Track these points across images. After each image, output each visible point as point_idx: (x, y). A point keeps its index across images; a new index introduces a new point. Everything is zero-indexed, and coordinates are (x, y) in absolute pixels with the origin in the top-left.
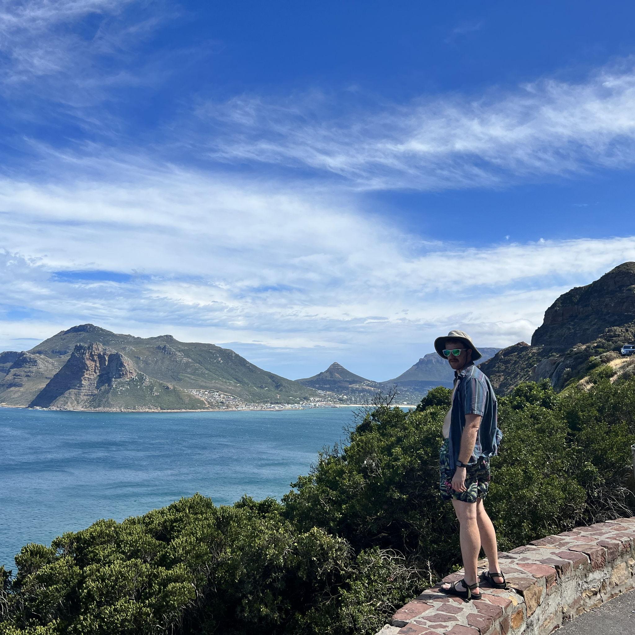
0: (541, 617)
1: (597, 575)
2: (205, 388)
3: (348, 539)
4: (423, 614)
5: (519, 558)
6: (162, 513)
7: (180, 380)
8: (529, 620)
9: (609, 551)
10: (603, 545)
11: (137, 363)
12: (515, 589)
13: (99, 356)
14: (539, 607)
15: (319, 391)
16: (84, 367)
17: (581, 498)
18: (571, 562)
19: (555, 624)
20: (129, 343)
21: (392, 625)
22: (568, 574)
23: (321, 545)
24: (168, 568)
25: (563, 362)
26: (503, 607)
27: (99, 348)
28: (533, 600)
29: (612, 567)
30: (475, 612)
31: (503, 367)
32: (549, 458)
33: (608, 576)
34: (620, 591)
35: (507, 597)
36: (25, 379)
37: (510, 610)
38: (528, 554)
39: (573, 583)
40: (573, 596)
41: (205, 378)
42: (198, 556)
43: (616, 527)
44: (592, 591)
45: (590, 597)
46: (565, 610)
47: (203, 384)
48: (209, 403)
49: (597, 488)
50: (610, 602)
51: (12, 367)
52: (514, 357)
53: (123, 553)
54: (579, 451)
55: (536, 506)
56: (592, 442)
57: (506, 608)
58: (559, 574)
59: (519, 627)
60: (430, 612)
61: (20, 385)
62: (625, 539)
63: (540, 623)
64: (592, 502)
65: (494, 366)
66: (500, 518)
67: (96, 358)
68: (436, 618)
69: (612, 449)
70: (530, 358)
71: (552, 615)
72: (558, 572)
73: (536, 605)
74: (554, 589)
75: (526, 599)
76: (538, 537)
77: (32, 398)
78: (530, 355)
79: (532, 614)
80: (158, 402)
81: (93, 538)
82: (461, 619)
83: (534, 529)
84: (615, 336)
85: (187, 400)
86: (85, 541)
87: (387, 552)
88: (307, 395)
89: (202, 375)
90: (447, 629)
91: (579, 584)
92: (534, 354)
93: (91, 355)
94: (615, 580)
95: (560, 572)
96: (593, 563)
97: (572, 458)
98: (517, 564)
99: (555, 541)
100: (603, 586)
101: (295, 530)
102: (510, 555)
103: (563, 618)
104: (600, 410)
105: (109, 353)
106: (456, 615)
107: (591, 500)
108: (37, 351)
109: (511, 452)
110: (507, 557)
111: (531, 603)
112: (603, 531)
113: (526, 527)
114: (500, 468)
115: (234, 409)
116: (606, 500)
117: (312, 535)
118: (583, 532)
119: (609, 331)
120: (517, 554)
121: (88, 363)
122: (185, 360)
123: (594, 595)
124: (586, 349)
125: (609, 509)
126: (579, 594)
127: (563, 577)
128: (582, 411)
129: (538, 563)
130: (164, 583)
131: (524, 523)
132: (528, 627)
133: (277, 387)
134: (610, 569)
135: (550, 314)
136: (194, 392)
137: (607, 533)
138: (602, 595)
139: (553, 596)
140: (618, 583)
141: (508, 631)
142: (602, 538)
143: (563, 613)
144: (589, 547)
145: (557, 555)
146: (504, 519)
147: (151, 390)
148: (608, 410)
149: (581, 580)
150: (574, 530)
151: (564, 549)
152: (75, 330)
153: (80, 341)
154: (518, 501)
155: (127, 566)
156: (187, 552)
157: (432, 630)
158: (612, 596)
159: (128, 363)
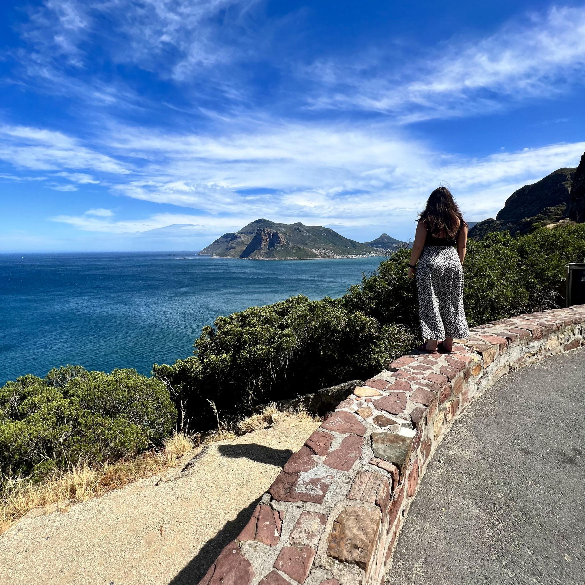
0: (494, 369)
1: (536, 344)
2: (318, 248)
3: (377, 318)
4: (410, 365)
5: (481, 332)
6: (283, 303)
7: (306, 244)
8: (485, 371)
9: (546, 329)
10: (542, 325)
11: (286, 237)
12: (476, 351)
13: (268, 233)
14: (493, 363)
15: (376, 248)
16: (262, 239)
17: (526, 297)
18: (518, 335)
19: (504, 373)
20: (281, 227)
21: (388, 370)
22: (515, 343)
23: (361, 321)
24: (282, 330)
25: (515, 227)
26: (467, 363)
27: (268, 230)
28: (489, 358)
29: (548, 339)
30: (447, 365)
31: (479, 232)
32: (505, 275)
33: (544, 344)
34: (552, 354)
35: (470, 356)
36: (237, 245)
37: (471, 365)
38: (487, 330)
39: (519, 348)
40: (518, 356)
41: (318, 243)
42: (298, 324)
43: (551, 314)
44: (532, 353)
45: (529, 357)
46: (511, 365)
47: (317, 246)
48: (320, 255)
49: (536, 292)
50: (544, 360)
51: (231, 240)
52: (485, 227)
53: (262, 321)
54: (526, 270)
55: (495, 301)
56: (534, 265)
57: (469, 363)
58: (509, 342)
59: (477, 375)
60: (415, 364)
61: (235, 248)
62: (557, 322)
63: (493, 372)
64: (532, 300)
65: (474, 232)
66: (470, 309)
67: (267, 234)
68: (419, 367)
69: (549, 268)
70: (495, 227)
71: (502, 367)
72: (508, 341)
73: (491, 361)
74: (504, 352)
75: (484, 357)
76: (495, 320)
77: (240, 254)
78: (495, 225)
79: (488, 367)
80: (296, 255)
81: (248, 314)
82: (436, 369)
83: (492, 315)
84: (550, 212)
85: (310, 254)
86: (245, 316)
87: (400, 326)
88: (370, 250)
89: (316, 242)
90: (425, 375)
91: (523, 349)
92: (497, 225)
93: (265, 234)
94: (548, 347)
95: (510, 341)
96: (534, 336)
97: (521, 275)
98: (479, 335)
99: (507, 322)
100: (540, 350)
101: (347, 313)
102: (474, 329)
103: (510, 369)
104: (541, 247)
105: (272, 232)
106: (432, 367)
107: (531, 299)
108: (241, 232)
109: (480, 270)
110: (473, 331)
111: (487, 361)
112: (542, 317)
113: (487, 314)
114: (472, 280)
115: (332, 258)
116: (542, 299)
117: (356, 315)
118: (527, 317)
119: (546, 210)
120: (480, 330)
121: (263, 237)
122: (308, 234)
123: (532, 356)
124: (530, 220)
125: (544, 304)
126: (522, 355)
127: (511, 344)
128: (528, 247)
129: (494, 335)
130: (280, 337)
131: (486, 311)
132: (484, 375)
133: (354, 247)
134: (546, 340)
135: (509, 202)
136: (313, 250)
137: (545, 318)
138: (538, 356)
139: (503, 356)
140: (551, 349)
141: (469, 377)
142: (540, 321)
143: (510, 366)
144: (531, 326)
145: (508, 330)
146: (473, 309)
147: (293, 249)
148: (547, 246)
149: (524, 346)
150: (521, 316)
151: (513, 327)
152: (257, 222)
153: (260, 227)
154: (483, 298)
155: (263, 328)
156: (292, 322)
157: (415, 375)
158: (545, 356)
159: (282, 237)
